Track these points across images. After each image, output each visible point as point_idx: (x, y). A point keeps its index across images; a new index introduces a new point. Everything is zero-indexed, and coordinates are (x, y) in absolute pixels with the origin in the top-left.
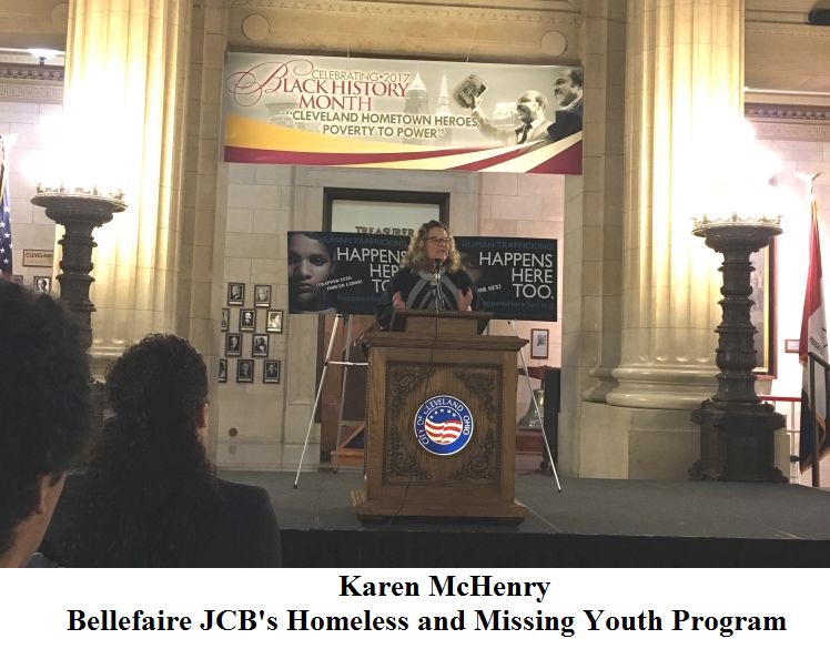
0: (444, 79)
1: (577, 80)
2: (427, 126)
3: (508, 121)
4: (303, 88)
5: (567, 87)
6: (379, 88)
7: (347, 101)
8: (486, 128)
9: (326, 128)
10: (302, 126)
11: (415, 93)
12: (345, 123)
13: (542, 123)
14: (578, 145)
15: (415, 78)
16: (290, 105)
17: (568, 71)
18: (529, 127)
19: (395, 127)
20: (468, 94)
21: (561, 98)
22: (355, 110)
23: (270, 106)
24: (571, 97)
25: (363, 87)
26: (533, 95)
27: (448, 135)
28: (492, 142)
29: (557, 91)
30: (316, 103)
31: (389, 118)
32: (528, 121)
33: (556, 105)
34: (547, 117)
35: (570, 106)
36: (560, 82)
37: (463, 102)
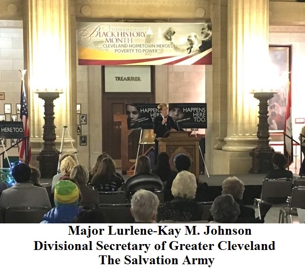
0: (160, 30)
1: (210, 28)
2: (154, 48)
3: (184, 45)
4: (106, 35)
5: (206, 31)
6: (135, 34)
7: (123, 39)
8: (176, 48)
9: (116, 50)
10: (107, 50)
11: (149, 36)
12: (123, 48)
13: (197, 45)
14: (210, 54)
15: (149, 29)
16: (102, 42)
17: (206, 24)
18: (192, 47)
20: (169, 35)
21: (204, 35)
22: (127, 43)
23: (95, 42)
24: (208, 35)
25: (129, 34)
26: (193, 34)
27: (162, 51)
29: (202, 33)
30: (111, 41)
31: (139, 46)
32: (192, 44)
33: (202, 38)
34: (199, 43)
35: (207, 38)
36: (203, 29)
37: (167, 39)
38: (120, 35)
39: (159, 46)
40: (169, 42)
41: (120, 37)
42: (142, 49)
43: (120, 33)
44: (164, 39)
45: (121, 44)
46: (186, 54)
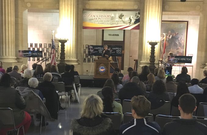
0: (117, 14)
2: (114, 22)
3: (127, 21)
4: (94, 16)
5: (137, 15)
6: (107, 16)
8: (124, 22)
9: (98, 23)
10: (94, 23)
11: (112, 17)
13: (133, 21)
14: (139, 25)
15: (112, 14)
16: (93, 19)
18: (131, 22)
21: (136, 17)
22: (103, 20)
23: (89, 19)
27: (118, 24)
28: (125, 25)
29: (136, 16)
30: (97, 19)
31: (108, 21)
32: (131, 20)
33: (135, 18)
34: (134, 20)
35: (138, 18)
36: (136, 14)
37: (120, 18)
38: (100, 17)
39: (117, 21)
40: (121, 20)
41: (100, 18)
42: (109, 22)
43: (100, 15)
44: (119, 19)
45: (100, 20)
46: (128, 25)
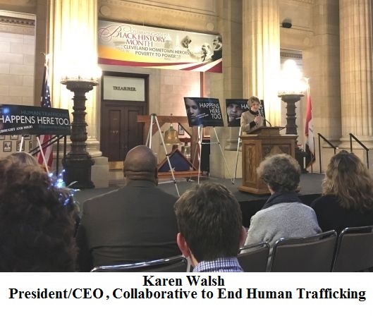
0: (178, 37)
1: (220, 40)
2: (172, 53)
3: (199, 53)
4: (127, 36)
5: (217, 42)
6: (155, 39)
7: (144, 43)
8: (192, 55)
9: (136, 52)
10: (128, 51)
11: (168, 41)
12: (143, 51)
13: (210, 55)
14: (221, 63)
15: (168, 35)
16: (123, 43)
17: (217, 37)
18: (206, 56)
19: (161, 53)
20: (186, 43)
21: (215, 47)
22: (147, 46)
23: (115, 42)
24: (219, 46)
25: (149, 37)
26: (206, 44)
27: (179, 57)
29: (214, 44)
31: (159, 50)
32: (205, 53)
34: (211, 53)
35: (218, 49)
36: (215, 41)
37: (184, 46)
39: (177, 52)
40: (185, 49)
41: (141, 40)
43: (141, 36)
45: (141, 46)
